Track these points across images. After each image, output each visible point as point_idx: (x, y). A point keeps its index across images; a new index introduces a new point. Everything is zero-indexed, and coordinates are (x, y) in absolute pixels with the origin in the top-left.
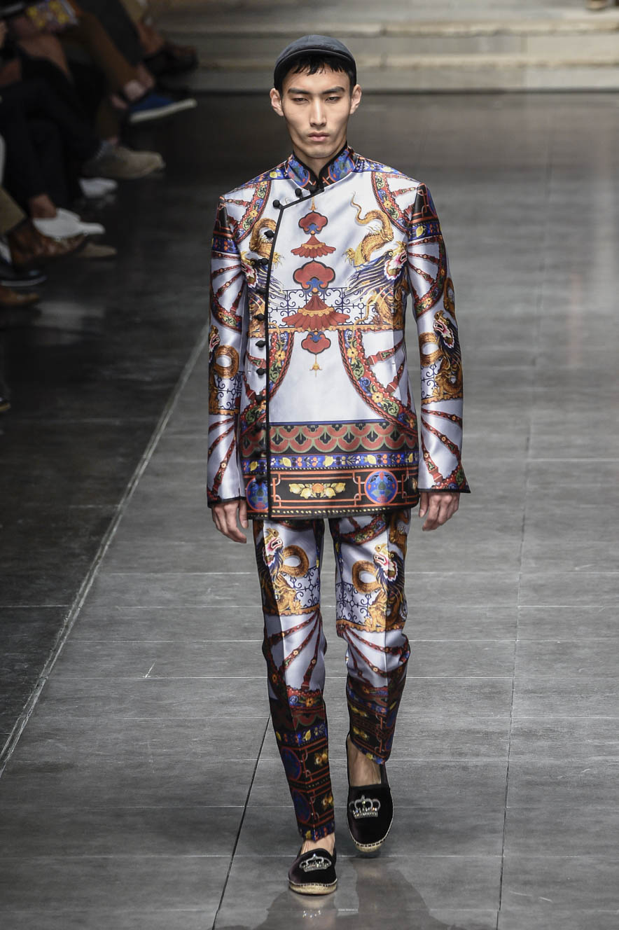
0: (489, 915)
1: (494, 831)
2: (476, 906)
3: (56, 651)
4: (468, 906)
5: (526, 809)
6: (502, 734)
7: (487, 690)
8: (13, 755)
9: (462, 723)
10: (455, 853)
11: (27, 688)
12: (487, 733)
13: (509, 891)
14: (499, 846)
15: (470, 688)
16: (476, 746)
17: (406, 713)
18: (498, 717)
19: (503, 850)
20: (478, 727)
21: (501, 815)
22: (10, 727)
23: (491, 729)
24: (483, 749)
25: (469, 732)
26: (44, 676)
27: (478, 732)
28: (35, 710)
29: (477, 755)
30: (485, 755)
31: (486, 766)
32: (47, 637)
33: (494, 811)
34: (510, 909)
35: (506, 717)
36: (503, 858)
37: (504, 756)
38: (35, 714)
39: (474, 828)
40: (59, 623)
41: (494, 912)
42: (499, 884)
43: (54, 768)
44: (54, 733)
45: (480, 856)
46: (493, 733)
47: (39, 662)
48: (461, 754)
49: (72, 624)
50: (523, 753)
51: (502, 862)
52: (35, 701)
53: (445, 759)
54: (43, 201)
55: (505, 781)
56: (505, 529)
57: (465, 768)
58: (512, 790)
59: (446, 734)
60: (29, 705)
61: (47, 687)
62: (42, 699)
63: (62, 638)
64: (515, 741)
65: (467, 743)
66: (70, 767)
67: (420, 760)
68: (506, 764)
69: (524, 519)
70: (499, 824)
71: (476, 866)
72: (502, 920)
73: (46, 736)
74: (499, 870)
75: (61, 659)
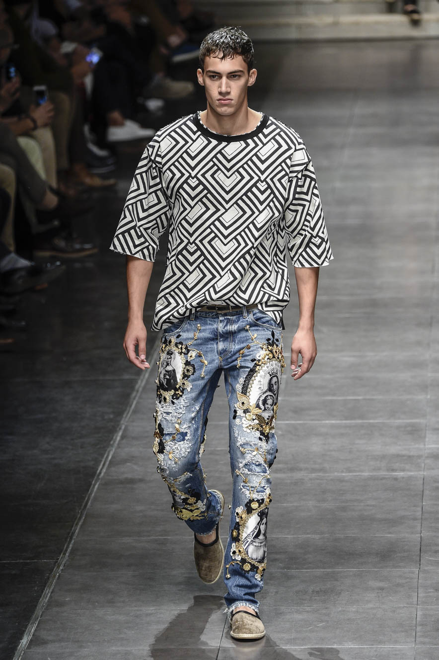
0: (413, 573)
1: (415, 519)
2: (404, 567)
3: (131, 406)
4: (400, 567)
5: (436, 505)
6: (419, 457)
7: (409, 429)
8: (105, 473)
9: (393, 450)
10: (390, 533)
11: (113, 430)
12: (409, 457)
13: (426, 557)
14: (419, 529)
15: (398, 427)
16: (403, 465)
17: (357, 444)
18: (417, 446)
19: (421, 531)
20: (404, 453)
21: (420, 509)
22: (102, 455)
23: (412, 454)
24: (407, 467)
25: (398, 456)
26: (124, 423)
27: (403, 456)
28: (118, 444)
29: (403, 470)
30: (409, 470)
31: (410, 478)
32: (125, 399)
33: (414, 506)
34: (426, 568)
35: (422, 446)
36: (421, 536)
37: (420, 471)
38: (119, 447)
39: (403, 517)
40: (132, 388)
41: (416, 570)
42: (419, 552)
43: (132, 481)
44: (131, 459)
45: (407, 535)
46: (413, 456)
47: (119, 414)
48: (393, 470)
49: (141, 389)
50: (433, 469)
51: (421, 538)
52: (118, 438)
53: (383, 473)
54: (116, 115)
55: (421, 486)
56: (419, 325)
57: (396, 479)
58: (427, 492)
59: (383, 457)
60: (114, 442)
61: (125, 430)
62: (123, 437)
63: (134, 399)
64: (428, 461)
65: (397, 463)
66: (141, 480)
67: (366, 474)
68: (422, 477)
69: (432, 318)
70: (419, 514)
71: (404, 541)
72: (421, 575)
73: (125, 461)
74: (419, 543)
75: (135, 412)
